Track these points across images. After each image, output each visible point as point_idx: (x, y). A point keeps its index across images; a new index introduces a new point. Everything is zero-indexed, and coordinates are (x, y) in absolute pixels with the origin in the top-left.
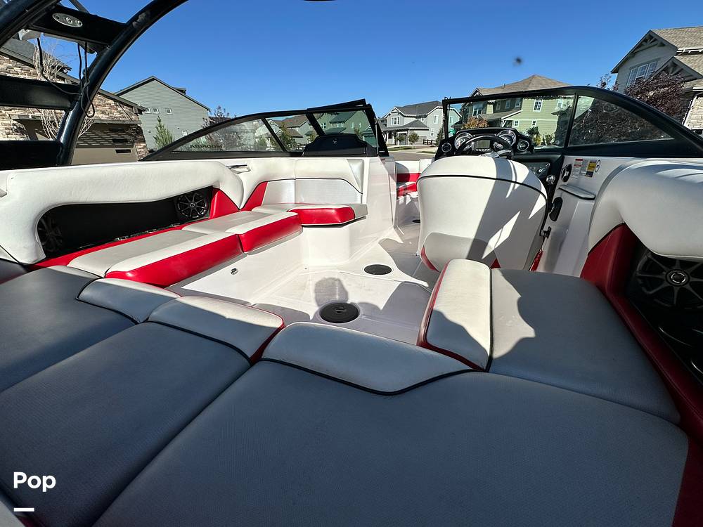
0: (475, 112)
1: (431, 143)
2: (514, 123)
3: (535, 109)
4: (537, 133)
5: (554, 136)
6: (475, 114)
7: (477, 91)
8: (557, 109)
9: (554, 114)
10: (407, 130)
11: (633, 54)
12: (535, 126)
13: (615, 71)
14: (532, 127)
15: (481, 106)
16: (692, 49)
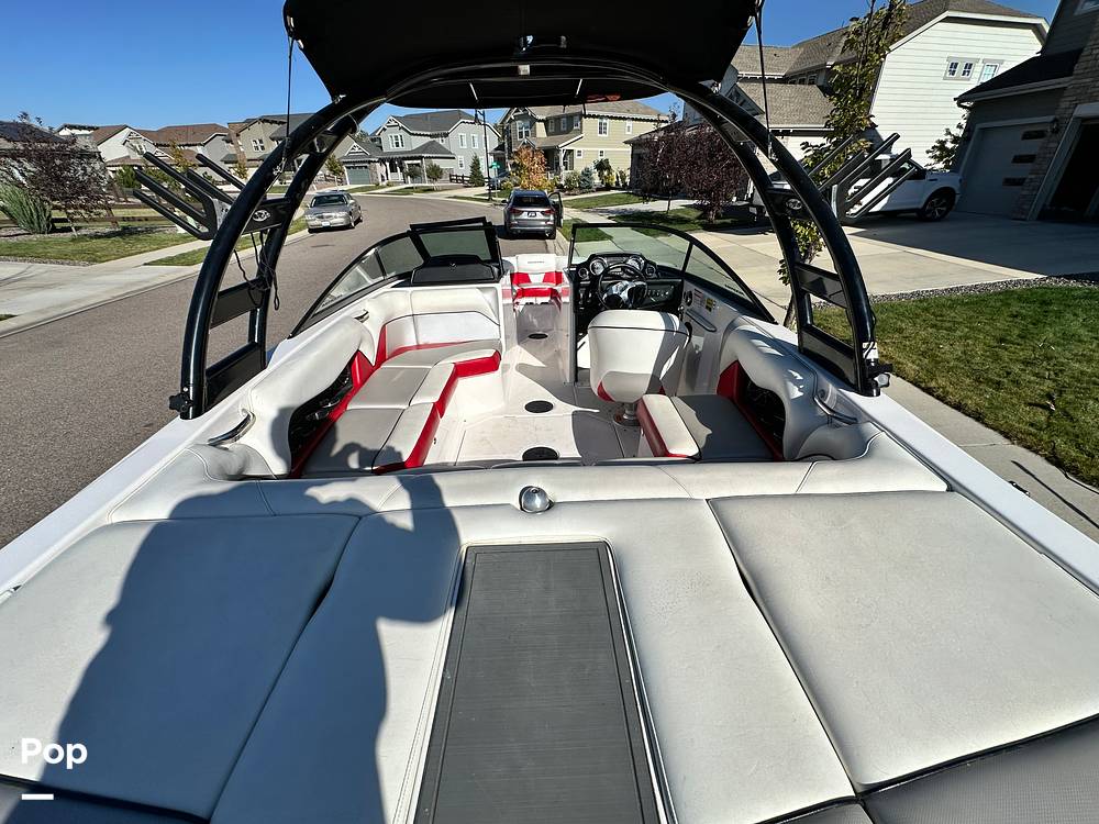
0: (521, 133)
1: (463, 181)
2: (576, 153)
3: (600, 133)
4: (609, 168)
5: (628, 173)
6: (521, 136)
8: (627, 136)
9: (626, 143)
10: (420, 158)
12: (604, 158)
14: (600, 158)
15: (528, 123)
16: (751, 74)
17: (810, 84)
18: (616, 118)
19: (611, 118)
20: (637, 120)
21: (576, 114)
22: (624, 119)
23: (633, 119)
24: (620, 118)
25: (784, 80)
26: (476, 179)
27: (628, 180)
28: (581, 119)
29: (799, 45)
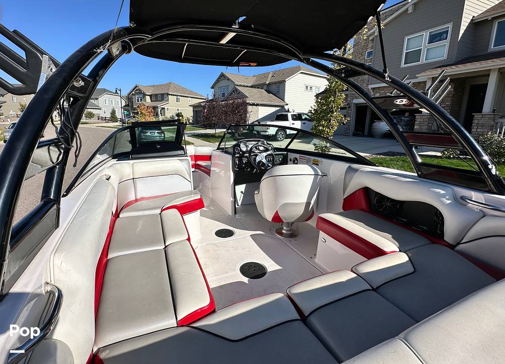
0: (138, 100)
2: (166, 109)
3: (177, 102)
4: (182, 116)
5: (191, 118)
6: (138, 101)
7: (136, 87)
8: (191, 103)
9: (190, 106)
11: (218, 81)
12: (180, 111)
13: (212, 88)
14: (178, 112)
15: (142, 96)
16: (239, 84)
17: (261, 89)
18: (184, 96)
19: (182, 96)
20: (193, 98)
21: (165, 94)
22: (187, 97)
23: (191, 97)
24: (186, 97)
25: (252, 87)
26: (113, 118)
27: (191, 121)
28: (168, 96)
29: (254, 76)
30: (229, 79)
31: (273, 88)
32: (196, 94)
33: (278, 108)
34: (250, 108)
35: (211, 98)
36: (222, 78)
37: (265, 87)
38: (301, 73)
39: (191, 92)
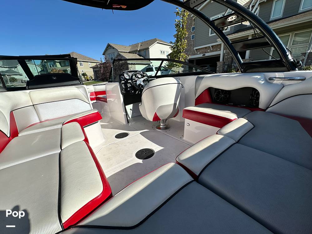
0: (50, 66)
4: (86, 75)
5: (93, 76)
8: (91, 66)
9: (90, 68)
11: (106, 50)
13: (104, 54)
14: (83, 73)
15: (53, 63)
16: (121, 51)
17: (135, 53)
18: (85, 62)
19: (83, 62)
22: (88, 62)
23: (90, 62)
24: (86, 62)
25: (129, 53)
27: (93, 78)
29: (130, 46)
30: (113, 48)
31: (142, 53)
32: (93, 60)
33: (147, 66)
34: (130, 66)
35: (104, 61)
36: (109, 47)
37: (137, 53)
38: (157, 43)
39: (90, 59)
